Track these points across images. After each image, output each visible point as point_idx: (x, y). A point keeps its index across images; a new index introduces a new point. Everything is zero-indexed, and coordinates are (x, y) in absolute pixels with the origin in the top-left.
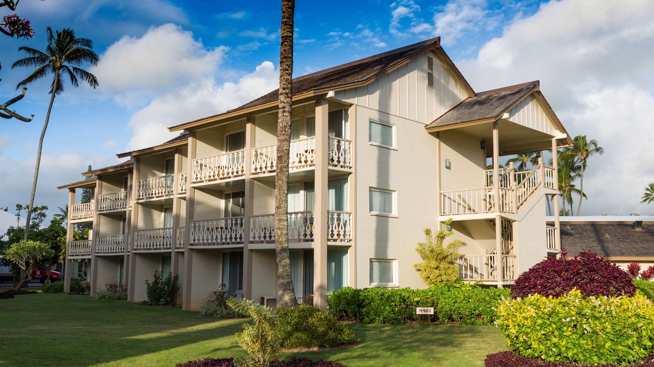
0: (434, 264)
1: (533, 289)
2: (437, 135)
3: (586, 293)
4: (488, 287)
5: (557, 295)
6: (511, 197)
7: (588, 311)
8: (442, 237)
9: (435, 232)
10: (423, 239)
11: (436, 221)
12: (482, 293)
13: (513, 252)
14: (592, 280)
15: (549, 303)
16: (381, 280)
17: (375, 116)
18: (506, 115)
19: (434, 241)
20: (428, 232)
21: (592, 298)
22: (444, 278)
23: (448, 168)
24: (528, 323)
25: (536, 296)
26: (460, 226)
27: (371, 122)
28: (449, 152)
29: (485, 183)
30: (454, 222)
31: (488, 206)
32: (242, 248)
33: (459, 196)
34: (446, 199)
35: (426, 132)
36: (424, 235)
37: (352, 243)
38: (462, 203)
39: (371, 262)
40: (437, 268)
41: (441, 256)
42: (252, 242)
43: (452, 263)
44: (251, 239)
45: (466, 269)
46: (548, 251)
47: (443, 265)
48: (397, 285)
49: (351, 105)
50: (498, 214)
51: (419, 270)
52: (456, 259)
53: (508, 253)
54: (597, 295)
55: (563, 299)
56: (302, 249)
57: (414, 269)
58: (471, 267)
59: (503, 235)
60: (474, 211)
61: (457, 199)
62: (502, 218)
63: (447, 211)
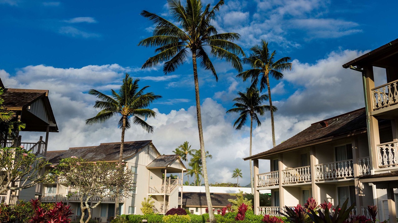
0: (146, 208)
1: (169, 214)
2: (149, 169)
3: (178, 215)
4: (161, 215)
5: (173, 215)
6: (169, 188)
7: (178, 218)
8: (149, 200)
9: (147, 199)
10: (144, 201)
11: (147, 195)
12: (159, 216)
13: (168, 205)
14: (179, 212)
15: (171, 216)
16: (132, 213)
17: (134, 165)
18: (169, 166)
19: (147, 201)
20: (145, 199)
21: (179, 215)
22: (149, 212)
23: (152, 179)
24: (168, 220)
25: (170, 215)
26: (154, 197)
27: (132, 167)
28: (152, 174)
29: (162, 184)
30: (152, 195)
31: (162, 191)
32: (90, 202)
33: (154, 187)
34: (150, 188)
35: (146, 168)
36: (144, 199)
37: (125, 202)
38: (155, 189)
39: (129, 207)
40: (147, 209)
41: (148, 206)
42: (93, 201)
43: (151, 208)
44: (94, 200)
45: (155, 210)
46: (178, 204)
47: (149, 208)
48: (135, 214)
49: (127, 162)
50: (165, 194)
51: (142, 210)
52: (152, 207)
53: (167, 205)
54: (180, 215)
55: (174, 216)
56: (108, 203)
57: (140, 209)
58: (156, 209)
59: (166, 199)
60: (158, 192)
61: (154, 188)
62: (166, 195)
63: (150, 192)
